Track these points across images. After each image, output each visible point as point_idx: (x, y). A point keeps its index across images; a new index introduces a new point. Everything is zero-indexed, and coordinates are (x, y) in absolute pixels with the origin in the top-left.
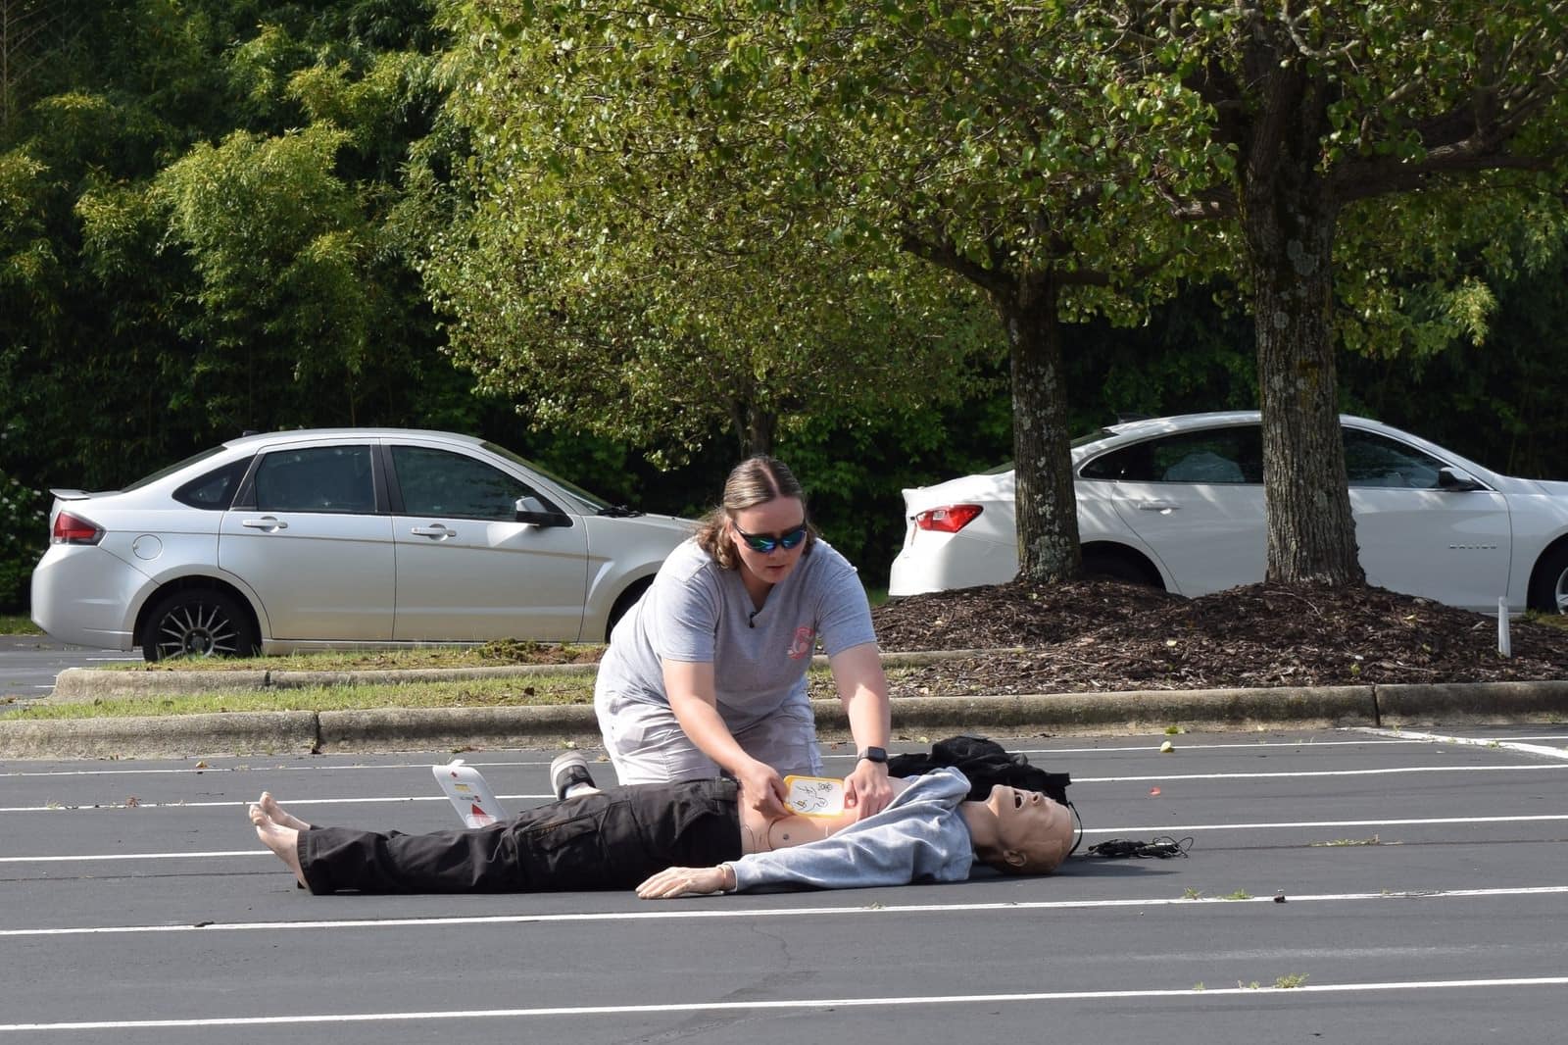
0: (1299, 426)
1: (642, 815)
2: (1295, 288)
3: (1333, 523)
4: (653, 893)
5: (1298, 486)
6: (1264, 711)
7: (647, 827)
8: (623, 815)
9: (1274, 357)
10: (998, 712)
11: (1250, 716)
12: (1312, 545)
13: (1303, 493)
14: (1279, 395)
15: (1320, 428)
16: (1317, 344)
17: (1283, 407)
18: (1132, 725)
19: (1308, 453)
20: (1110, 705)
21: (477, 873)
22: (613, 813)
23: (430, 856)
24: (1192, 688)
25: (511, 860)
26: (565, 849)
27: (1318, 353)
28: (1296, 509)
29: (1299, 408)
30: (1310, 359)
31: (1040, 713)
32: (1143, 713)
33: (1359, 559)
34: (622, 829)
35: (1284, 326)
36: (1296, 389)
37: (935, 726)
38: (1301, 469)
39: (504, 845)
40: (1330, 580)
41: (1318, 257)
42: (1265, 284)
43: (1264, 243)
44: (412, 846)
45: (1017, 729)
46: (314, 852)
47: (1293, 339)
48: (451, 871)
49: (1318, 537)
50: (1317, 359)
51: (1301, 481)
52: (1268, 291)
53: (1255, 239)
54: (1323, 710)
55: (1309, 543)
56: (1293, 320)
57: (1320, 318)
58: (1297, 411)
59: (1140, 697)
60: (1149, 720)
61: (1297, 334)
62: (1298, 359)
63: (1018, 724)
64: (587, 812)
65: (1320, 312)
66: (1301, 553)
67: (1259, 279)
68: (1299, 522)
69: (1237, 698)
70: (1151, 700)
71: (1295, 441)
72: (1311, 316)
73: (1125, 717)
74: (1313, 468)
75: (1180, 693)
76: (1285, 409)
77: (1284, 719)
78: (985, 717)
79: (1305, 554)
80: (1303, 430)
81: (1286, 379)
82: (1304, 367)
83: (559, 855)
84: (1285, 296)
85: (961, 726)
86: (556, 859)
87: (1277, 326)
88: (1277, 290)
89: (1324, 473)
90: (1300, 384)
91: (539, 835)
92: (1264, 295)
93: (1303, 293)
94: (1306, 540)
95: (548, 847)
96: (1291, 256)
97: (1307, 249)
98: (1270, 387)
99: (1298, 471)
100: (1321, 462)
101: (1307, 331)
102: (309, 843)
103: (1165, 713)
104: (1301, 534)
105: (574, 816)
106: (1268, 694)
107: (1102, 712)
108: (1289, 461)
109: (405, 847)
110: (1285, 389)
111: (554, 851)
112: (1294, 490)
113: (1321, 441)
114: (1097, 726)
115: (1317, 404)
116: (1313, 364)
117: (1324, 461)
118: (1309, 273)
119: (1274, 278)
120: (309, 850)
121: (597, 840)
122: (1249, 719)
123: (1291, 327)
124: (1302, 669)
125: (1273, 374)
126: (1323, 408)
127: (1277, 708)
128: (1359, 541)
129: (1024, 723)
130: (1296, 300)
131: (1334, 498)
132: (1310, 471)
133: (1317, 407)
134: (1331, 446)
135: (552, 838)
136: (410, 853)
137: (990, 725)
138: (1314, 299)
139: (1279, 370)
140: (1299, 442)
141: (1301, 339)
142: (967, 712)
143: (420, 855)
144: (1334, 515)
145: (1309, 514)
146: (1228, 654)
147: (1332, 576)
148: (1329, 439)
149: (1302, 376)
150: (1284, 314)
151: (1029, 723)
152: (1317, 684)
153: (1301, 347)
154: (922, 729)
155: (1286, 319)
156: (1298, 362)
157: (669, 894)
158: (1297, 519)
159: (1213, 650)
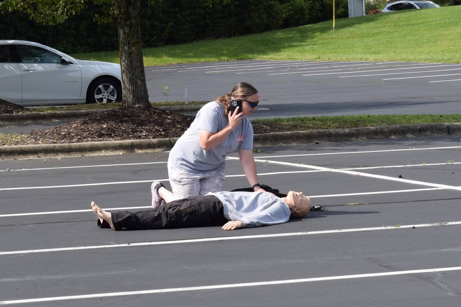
0: (133, 61)
1: (208, 205)
2: (131, 20)
3: (143, 89)
4: (229, 228)
5: (133, 79)
6: (140, 146)
7: (210, 209)
8: (203, 205)
9: (125, 41)
10: (65, 148)
11: (136, 148)
12: (137, 96)
13: (134, 81)
14: (126, 52)
15: (139, 62)
16: (137, 37)
17: (128, 55)
18: (103, 151)
19: (135, 69)
20: (97, 146)
21: (164, 224)
22: (200, 205)
23: (150, 219)
24: (118, 140)
25: (173, 219)
26: (188, 216)
27: (138, 40)
28: (132, 85)
29: (133, 56)
30: (136, 41)
31: (77, 149)
32: (106, 148)
33: (149, 99)
34: (203, 210)
35: (128, 32)
36: (132, 50)
37: (47, 153)
38: (133, 74)
39: (170, 215)
40: (142, 106)
41: (137, 11)
42: (122, 19)
43: (122, 7)
44: (144, 216)
45: (70, 153)
46: (117, 219)
47: (131, 35)
48: (156, 223)
49: (138, 94)
50: (137, 41)
51: (134, 77)
52: (123, 21)
53: (120, 6)
54: (156, 146)
55: (136, 95)
56: (130, 29)
57: (138, 29)
58: (132, 56)
59: (105, 143)
60: (108, 150)
61: (132, 34)
62: (132, 41)
63: (71, 152)
64: (192, 205)
65: (138, 27)
66: (134, 98)
67: (120, 18)
68: (133, 89)
69: (132, 143)
70: (108, 144)
71: (132, 65)
72: (135, 28)
73: (101, 149)
74: (137, 73)
75: (115, 142)
76: (129, 56)
77: (146, 149)
78: (61, 150)
79: (135, 98)
80: (134, 62)
81: (129, 47)
82: (134, 43)
83: (186, 218)
84: (128, 23)
85: (54, 153)
86: (185, 219)
87: (126, 31)
88: (126, 21)
89: (140, 75)
90: (133, 48)
91: (180, 212)
92: (122, 22)
93: (133, 22)
94: (135, 94)
95: (183, 215)
96: (130, 11)
97: (134, 9)
98: (124, 49)
99: (132, 74)
100: (139, 71)
101: (135, 33)
102: (115, 216)
103: (112, 148)
104: (134, 93)
105: (189, 206)
106: (141, 141)
107: (95, 148)
108: (130, 71)
109: (142, 216)
110: (129, 50)
111: (185, 217)
112: (132, 80)
113: (139, 65)
114: (93, 152)
115: (138, 54)
116: (136, 43)
117: (140, 71)
118: (134, 16)
119: (125, 17)
120: (115, 218)
121: (197, 213)
122: (136, 149)
123: (130, 32)
124: (147, 134)
125: (125, 46)
126: (139, 56)
127: (144, 146)
128: (149, 94)
129: (72, 152)
130: (131, 24)
131: (143, 82)
132: (136, 74)
133: (138, 56)
134: (142, 67)
135: (184, 213)
136: (144, 218)
137: (63, 152)
138: (136, 24)
139: (127, 45)
140: (133, 66)
141: (133, 35)
142: (56, 149)
143: (147, 219)
144: (143, 87)
145: (136, 87)
146: (123, 129)
147: (143, 105)
148: (141, 65)
149: (133, 46)
150: (128, 28)
151: (74, 151)
152: (154, 138)
153: (133, 38)
154: (43, 154)
155: (128, 29)
156: (132, 42)
157: (233, 229)
158: (133, 88)
159: (118, 128)
